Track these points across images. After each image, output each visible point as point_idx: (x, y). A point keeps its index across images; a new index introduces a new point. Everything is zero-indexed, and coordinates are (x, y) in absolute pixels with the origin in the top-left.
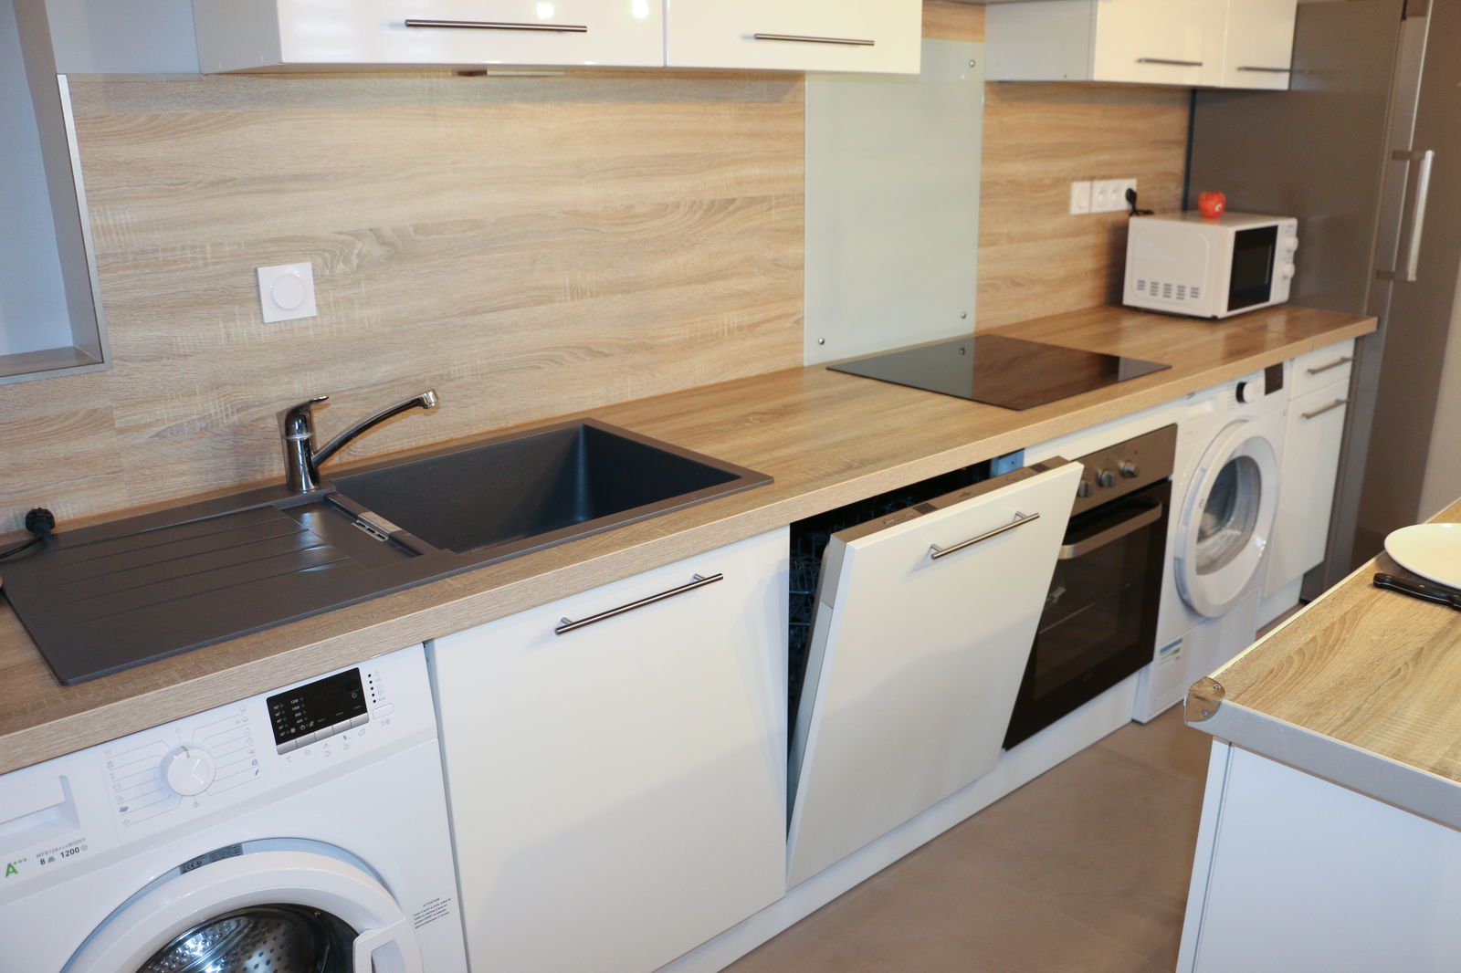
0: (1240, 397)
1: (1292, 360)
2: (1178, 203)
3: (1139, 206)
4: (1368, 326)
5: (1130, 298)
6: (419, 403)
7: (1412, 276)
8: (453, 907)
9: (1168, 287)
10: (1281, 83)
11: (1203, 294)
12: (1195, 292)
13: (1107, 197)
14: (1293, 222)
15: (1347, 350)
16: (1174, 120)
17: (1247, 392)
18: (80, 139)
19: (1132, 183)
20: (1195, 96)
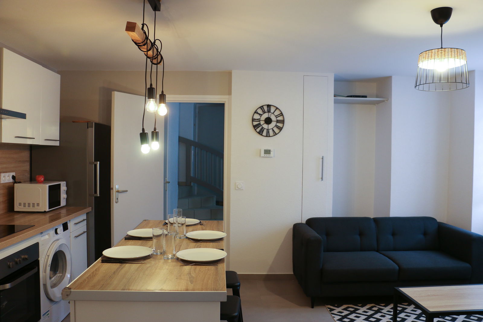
0: (56, 233)
1: (70, 221)
2: (29, 179)
3: (16, 181)
4: (89, 209)
5: (16, 209)
7: (98, 195)
9: (29, 204)
10: (57, 144)
11: (41, 205)
12: (38, 205)
13: (7, 178)
14: (65, 182)
15: (84, 217)
16: (26, 155)
17: (58, 231)
19: (14, 174)
20: (32, 148)
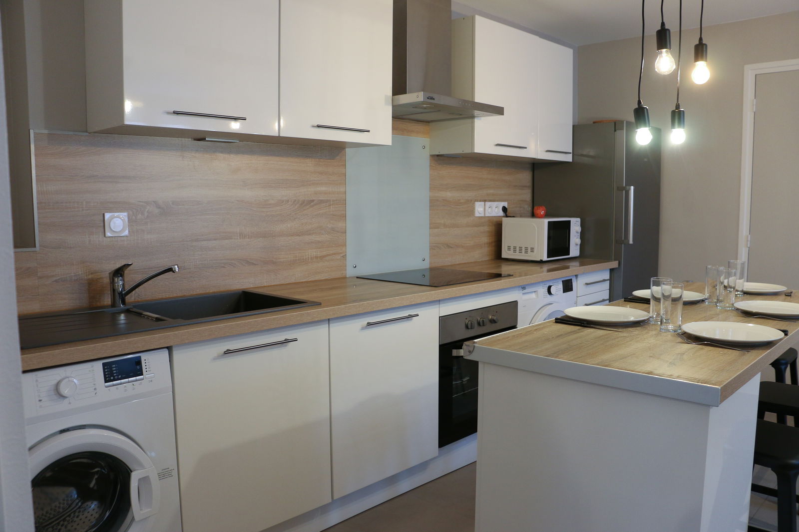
0: (549, 292)
1: (576, 276)
2: (530, 215)
3: (508, 215)
4: (614, 264)
5: (504, 256)
6: (170, 270)
7: (631, 242)
8: (175, 473)
9: (521, 248)
10: (569, 158)
11: (535, 250)
12: (532, 250)
13: (494, 210)
14: (579, 219)
15: (607, 276)
16: (525, 177)
17: (553, 290)
18: (36, 155)
19: (505, 204)
20: (536, 166)
